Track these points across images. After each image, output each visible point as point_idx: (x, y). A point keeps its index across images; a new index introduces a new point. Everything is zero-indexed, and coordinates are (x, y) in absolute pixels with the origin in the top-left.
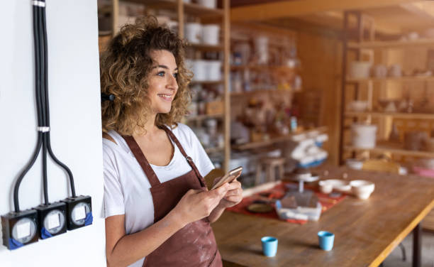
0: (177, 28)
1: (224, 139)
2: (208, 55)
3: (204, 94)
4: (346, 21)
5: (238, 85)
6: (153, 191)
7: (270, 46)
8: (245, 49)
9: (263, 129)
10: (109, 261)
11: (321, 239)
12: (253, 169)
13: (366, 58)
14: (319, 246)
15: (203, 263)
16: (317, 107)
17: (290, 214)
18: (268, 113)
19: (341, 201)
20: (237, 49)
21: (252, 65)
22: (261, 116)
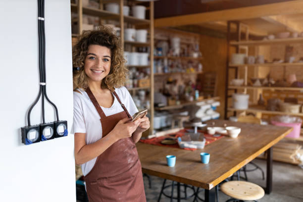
0: (120, 32)
1: (150, 103)
2: (140, 49)
3: (137, 74)
4: (229, 27)
5: (160, 69)
6: (101, 120)
7: (181, 43)
8: (164, 45)
9: (177, 97)
10: (77, 161)
11: (202, 157)
12: (169, 123)
13: (243, 51)
14: (201, 162)
15: (130, 164)
16: (213, 83)
17: (186, 145)
18: (180, 87)
19: (220, 138)
20: (159, 45)
21: (169, 55)
22: (175, 89)
